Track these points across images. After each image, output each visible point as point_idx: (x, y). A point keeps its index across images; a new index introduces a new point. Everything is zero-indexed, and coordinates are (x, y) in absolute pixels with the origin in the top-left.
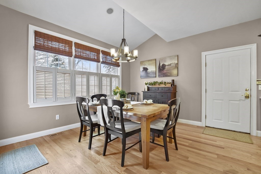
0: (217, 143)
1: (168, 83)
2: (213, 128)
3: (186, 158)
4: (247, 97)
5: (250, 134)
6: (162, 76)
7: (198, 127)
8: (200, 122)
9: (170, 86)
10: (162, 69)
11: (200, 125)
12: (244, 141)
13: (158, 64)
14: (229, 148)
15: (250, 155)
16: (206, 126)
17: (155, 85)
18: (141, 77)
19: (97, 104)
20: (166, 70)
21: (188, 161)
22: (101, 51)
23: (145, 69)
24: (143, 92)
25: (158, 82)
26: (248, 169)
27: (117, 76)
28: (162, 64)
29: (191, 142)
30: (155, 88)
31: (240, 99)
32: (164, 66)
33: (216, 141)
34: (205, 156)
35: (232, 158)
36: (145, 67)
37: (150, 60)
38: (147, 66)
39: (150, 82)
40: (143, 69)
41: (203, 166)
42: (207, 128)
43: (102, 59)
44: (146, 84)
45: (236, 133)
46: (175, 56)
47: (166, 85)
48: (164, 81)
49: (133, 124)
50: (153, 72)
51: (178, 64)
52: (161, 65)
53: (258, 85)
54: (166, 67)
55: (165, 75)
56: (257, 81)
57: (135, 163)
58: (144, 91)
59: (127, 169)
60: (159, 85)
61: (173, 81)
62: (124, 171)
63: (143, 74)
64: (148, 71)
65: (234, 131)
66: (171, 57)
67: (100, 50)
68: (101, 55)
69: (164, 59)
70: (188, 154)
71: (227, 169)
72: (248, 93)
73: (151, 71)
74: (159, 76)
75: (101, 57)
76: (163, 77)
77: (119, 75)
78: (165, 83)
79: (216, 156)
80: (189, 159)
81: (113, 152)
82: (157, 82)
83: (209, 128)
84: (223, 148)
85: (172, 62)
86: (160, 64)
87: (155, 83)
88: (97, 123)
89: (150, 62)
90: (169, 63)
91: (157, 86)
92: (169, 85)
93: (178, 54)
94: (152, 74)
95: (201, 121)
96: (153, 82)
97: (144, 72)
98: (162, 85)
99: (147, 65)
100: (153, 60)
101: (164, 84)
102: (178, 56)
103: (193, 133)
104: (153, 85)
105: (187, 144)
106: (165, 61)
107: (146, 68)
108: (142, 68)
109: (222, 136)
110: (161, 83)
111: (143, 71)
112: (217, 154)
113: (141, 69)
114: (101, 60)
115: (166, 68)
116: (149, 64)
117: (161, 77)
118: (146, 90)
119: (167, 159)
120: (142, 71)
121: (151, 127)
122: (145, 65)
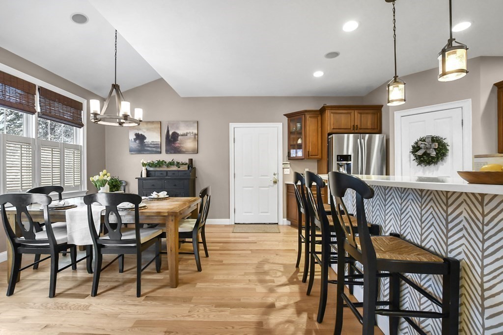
0: (250, 239)
1: (183, 164)
2: (244, 224)
3: (220, 263)
4: (275, 182)
5: (277, 224)
6: (172, 151)
7: (226, 226)
8: (228, 220)
9: (187, 169)
10: (172, 140)
11: (228, 224)
12: (274, 232)
13: (166, 131)
14: (261, 241)
15: (278, 243)
16: (235, 224)
17: (160, 166)
18: (131, 151)
19: (60, 206)
20: (178, 142)
21: (224, 264)
22: (39, 89)
23: (140, 138)
24: (139, 179)
25: (166, 162)
26: (277, 255)
27: (77, 148)
28: (173, 131)
29: (222, 244)
30: (161, 172)
31: (269, 185)
32: (175, 136)
33: (248, 238)
34: (239, 254)
35: (264, 250)
36: (140, 133)
37: (149, 122)
38: (144, 132)
39: (151, 162)
40: (135, 137)
41: (239, 264)
42: (236, 225)
43: (40, 106)
44: (144, 165)
45: (266, 225)
46: (194, 122)
47: (179, 167)
48: (176, 161)
49: (146, 232)
50: (155, 143)
51: (197, 135)
52: (170, 133)
53: (283, 168)
54: (179, 137)
55: (177, 151)
56: (283, 164)
57: (156, 287)
58: (140, 177)
59: (147, 297)
60: (168, 167)
61: (191, 160)
62: (144, 300)
63: (135, 145)
64: (145, 141)
65: (264, 224)
66: (187, 123)
67: (35, 86)
68: (37, 97)
69: (176, 124)
70: (220, 258)
71: (261, 259)
72: (276, 177)
73: (152, 142)
74: (167, 152)
75: (38, 102)
76: (174, 153)
77: (82, 145)
78: (178, 163)
79: (250, 252)
80: (224, 262)
81: (109, 287)
82: (163, 161)
83: (238, 225)
84: (256, 243)
85: (188, 131)
86: (168, 131)
87: (160, 164)
88: (67, 243)
89: (150, 126)
90: (185, 132)
91: (165, 168)
92: (185, 168)
93: (197, 120)
94: (154, 147)
95: (229, 218)
96: (157, 162)
97: (137, 142)
98: (172, 166)
99: (144, 130)
100: (157, 122)
101: (177, 166)
102: (198, 122)
103: (223, 234)
104: (156, 166)
105: (218, 248)
106: (178, 128)
107: (141, 135)
108: (134, 135)
109: (254, 232)
110: (171, 164)
111: (135, 140)
112: (251, 250)
113: (132, 136)
114: (38, 109)
115: (179, 139)
116: (148, 130)
117: (171, 153)
118: (144, 176)
119: (200, 269)
120: (133, 140)
121: (179, 231)
122: (140, 129)
